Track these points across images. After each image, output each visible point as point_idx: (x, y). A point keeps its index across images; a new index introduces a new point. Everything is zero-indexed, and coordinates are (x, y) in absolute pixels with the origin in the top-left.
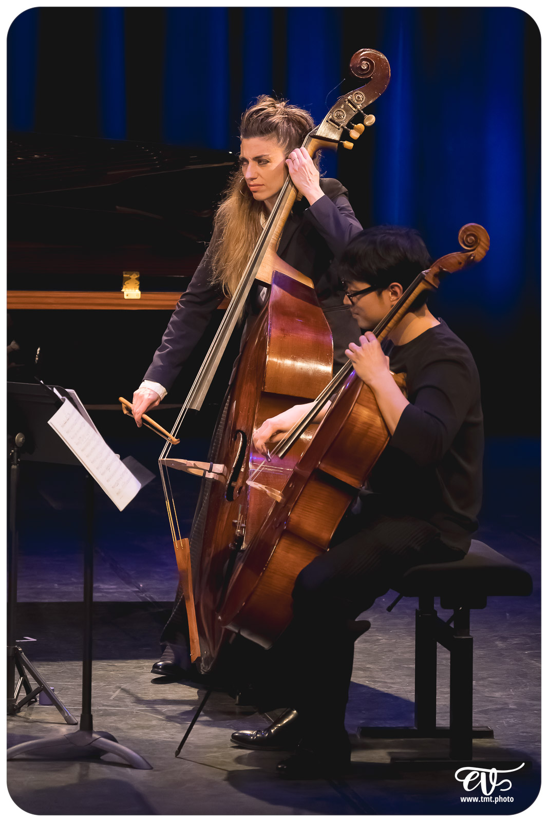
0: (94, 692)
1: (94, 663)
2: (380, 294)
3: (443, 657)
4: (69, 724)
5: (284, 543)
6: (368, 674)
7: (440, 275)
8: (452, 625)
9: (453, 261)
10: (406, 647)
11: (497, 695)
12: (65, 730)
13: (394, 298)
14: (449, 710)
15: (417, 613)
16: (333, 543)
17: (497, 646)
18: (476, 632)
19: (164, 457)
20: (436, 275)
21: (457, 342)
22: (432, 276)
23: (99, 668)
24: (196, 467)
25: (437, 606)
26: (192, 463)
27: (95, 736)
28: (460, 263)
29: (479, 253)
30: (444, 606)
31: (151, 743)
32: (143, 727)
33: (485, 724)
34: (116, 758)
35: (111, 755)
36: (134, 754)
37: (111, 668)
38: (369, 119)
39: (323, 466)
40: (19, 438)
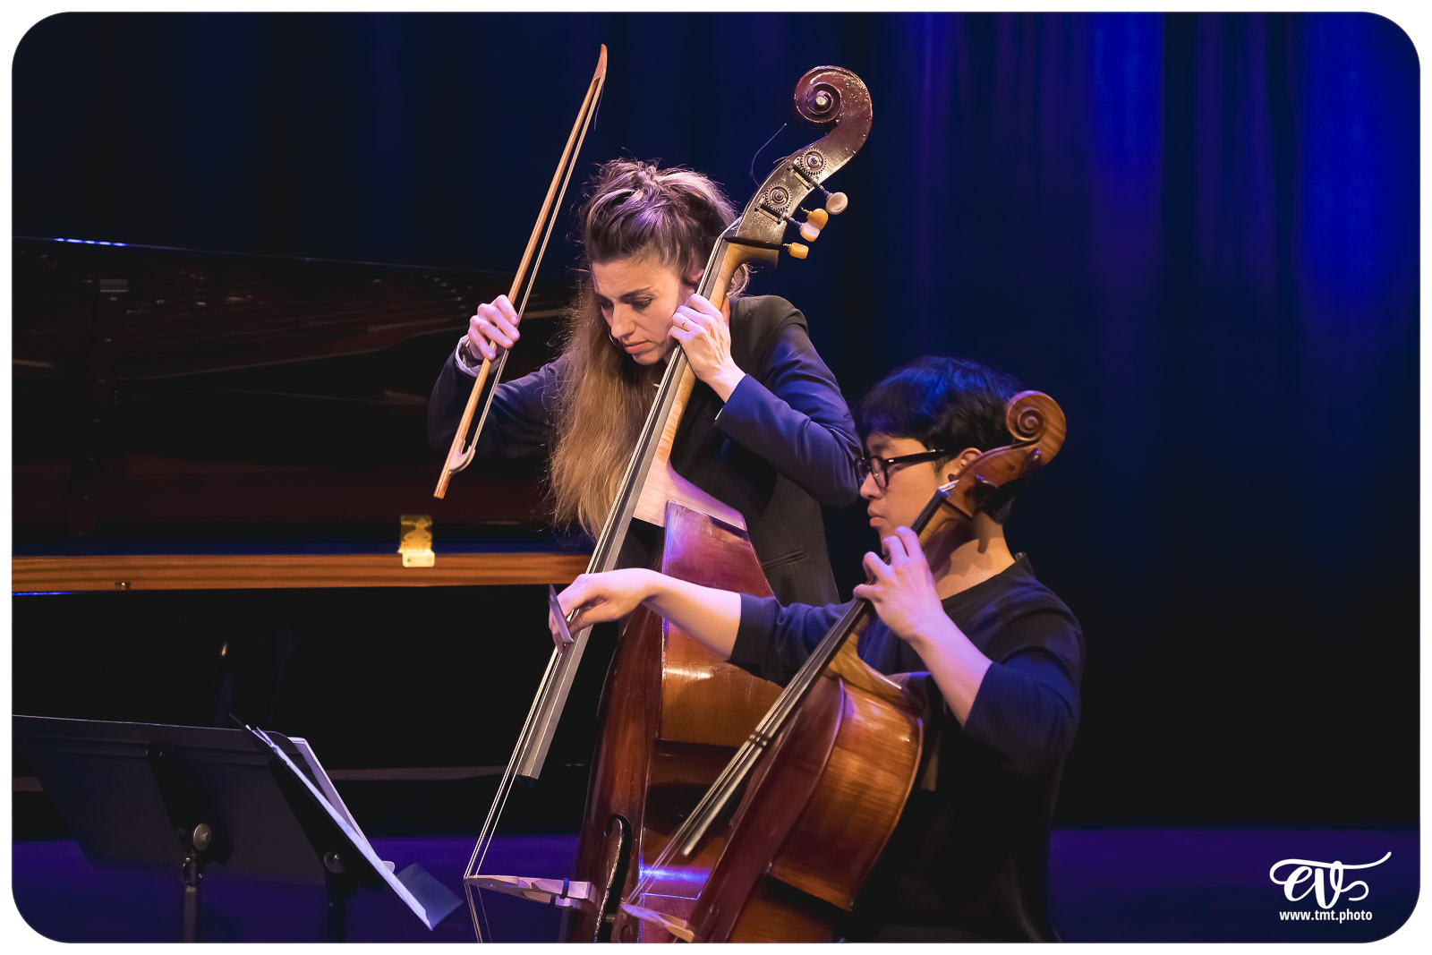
2: (938, 470)
7: (977, 492)
9: (999, 464)
19: (473, 873)
20: (967, 494)
22: (960, 494)
24: (535, 889)
28: (1011, 468)
29: (1047, 446)
38: (836, 201)
39: (777, 869)
40: (200, 833)
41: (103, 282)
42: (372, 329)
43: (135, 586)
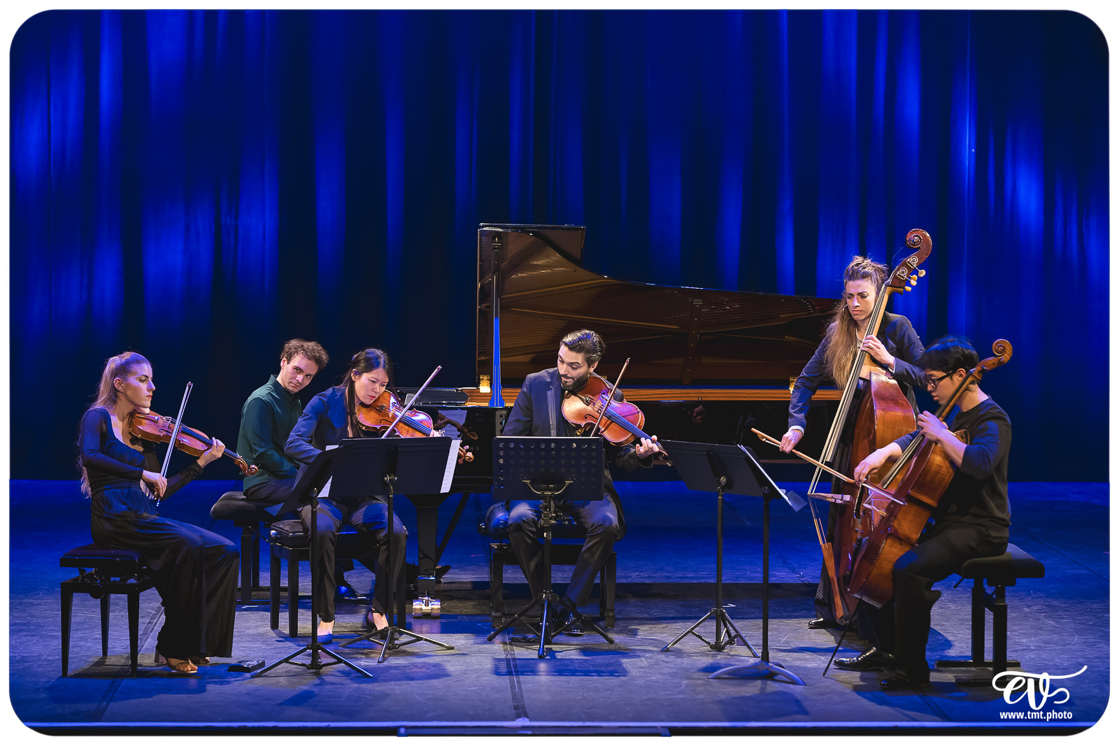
0: (769, 638)
1: (769, 620)
2: (951, 378)
3: (989, 616)
4: (754, 657)
5: (889, 541)
6: (943, 628)
7: (982, 372)
8: (994, 597)
9: (990, 362)
10: (967, 611)
11: (1024, 641)
12: (752, 661)
13: (960, 379)
14: (992, 650)
15: (973, 590)
16: (920, 541)
17: (1024, 611)
18: (1010, 601)
19: (812, 492)
20: (979, 372)
21: (998, 408)
22: (977, 372)
23: (773, 623)
24: (832, 497)
25: (986, 586)
26: (830, 495)
27: (770, 664)
28: (994, 364)
29: (1006, 357)
30: (990, 584)
31: (806, 669)
32: (801, 660)
33: (1015, 659)
34: (784, 678)
35: (780, 676)
36: (795, 675)
37: (782, 624)
38: (922, 273)
39: (912, 492)
40: (723, 479)
41: (694, 300)
42: (781, 316)
43: (704, 399)
